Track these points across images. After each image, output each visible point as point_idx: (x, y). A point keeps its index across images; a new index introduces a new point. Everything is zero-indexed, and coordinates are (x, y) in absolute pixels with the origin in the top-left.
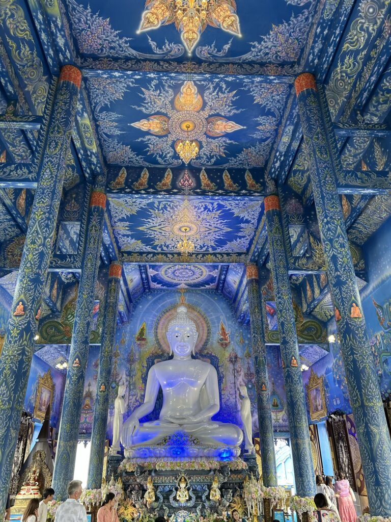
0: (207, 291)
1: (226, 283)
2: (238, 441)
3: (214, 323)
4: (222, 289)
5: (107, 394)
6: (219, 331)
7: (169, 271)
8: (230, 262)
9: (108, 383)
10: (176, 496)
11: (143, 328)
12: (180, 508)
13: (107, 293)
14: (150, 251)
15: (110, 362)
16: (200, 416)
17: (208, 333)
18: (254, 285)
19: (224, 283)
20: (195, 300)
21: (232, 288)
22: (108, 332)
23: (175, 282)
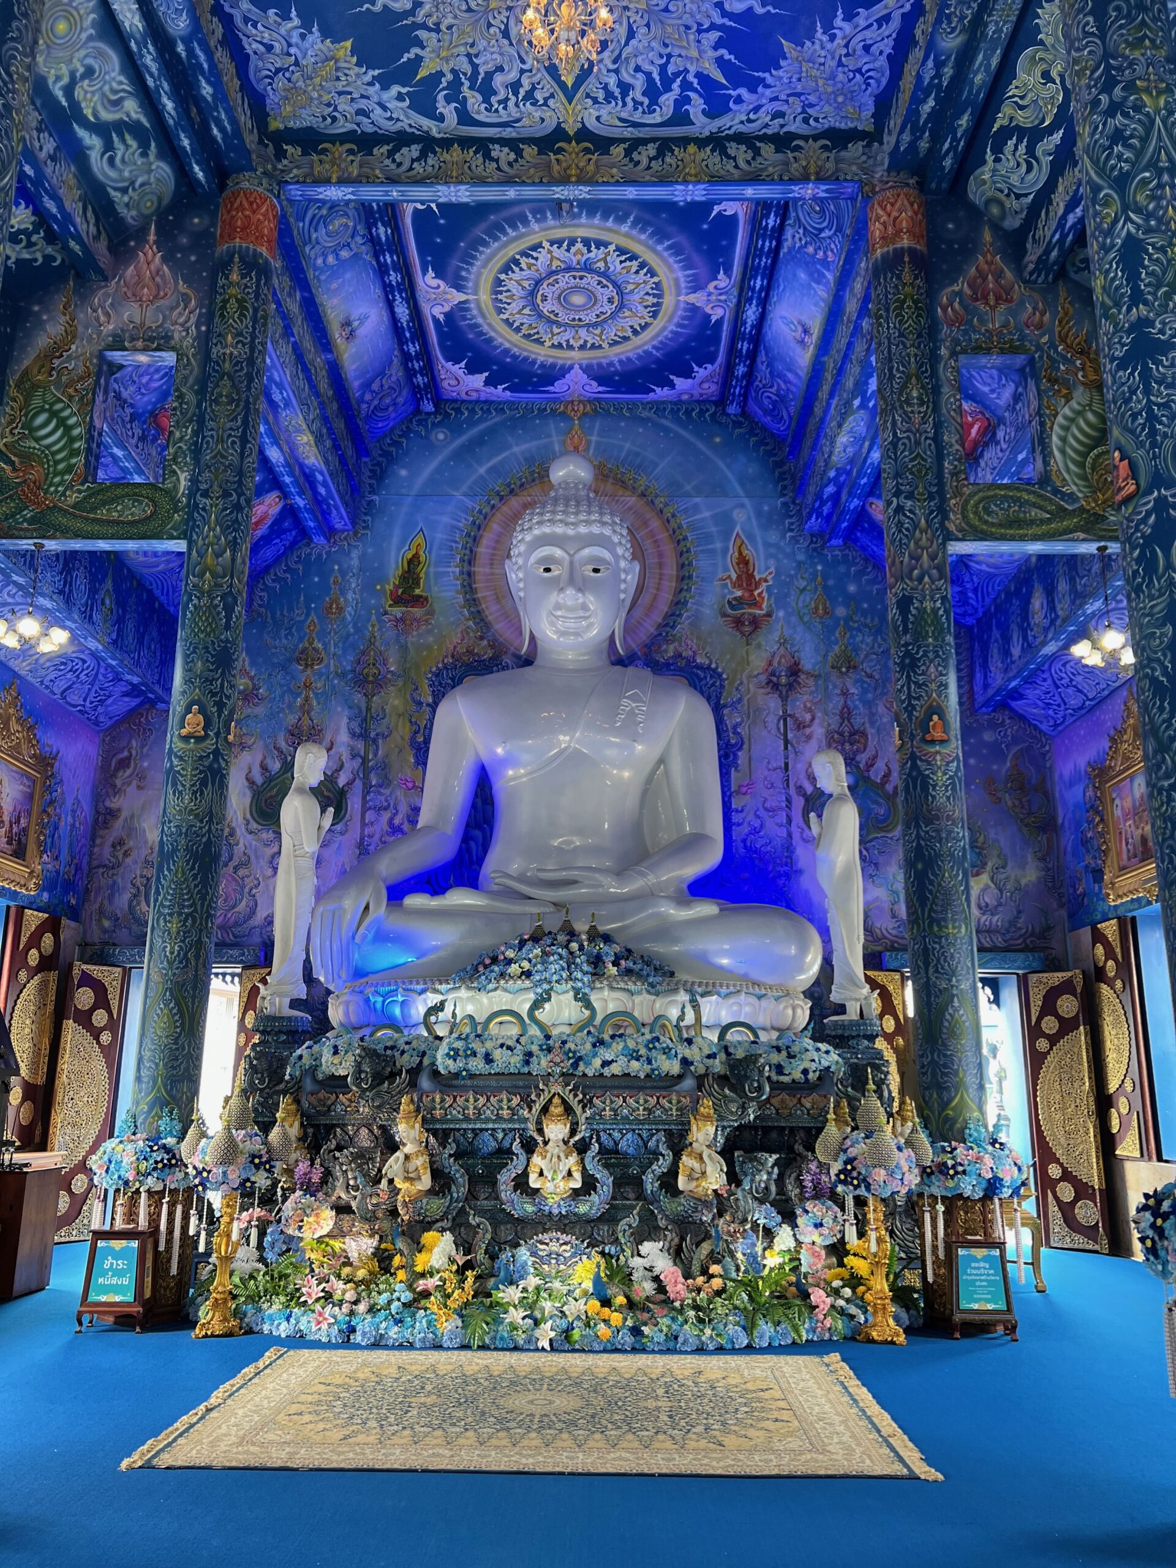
0: (683, 411)
1: (762, 357)
2: (801, 969)
3: (704, 539)
4: (745, 395)
5: (217, 753)
6: (726, 569)
7: (512, 285)
8: (792, 181)
9: (220, 705)
10: (525, 1174)
11: (416, 556)
12: (544, 1222)
13: (208, 318)
14: (404, 125)
15: (228, 618)
16: (643, 875)
17: (684, 578)
18: (907, 277)
19: (753, 355)
20: (627, 445)
21: (790, 376)
22: (216, 487)
23: (541, 359)
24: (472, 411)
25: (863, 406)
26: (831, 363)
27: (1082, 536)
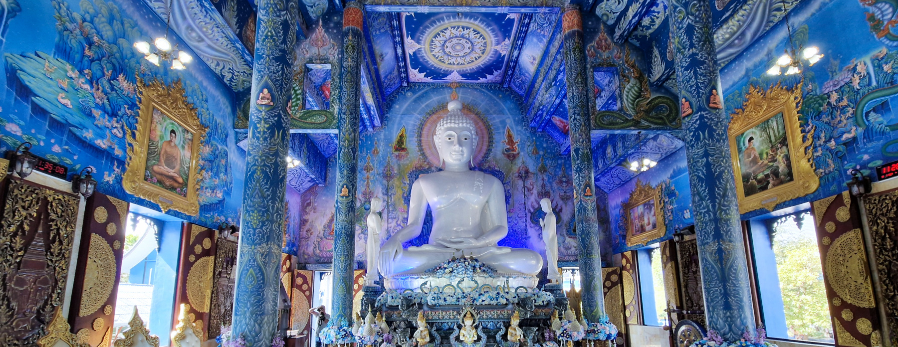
0: (489, 86)
1: (517, 68)
3: (498, 128)
6: (504, 139)
7: (437, 42)
10: (459, 336)
15: (354, 156)
17: (490, 142)
18: (577, 40)
19: (514, 67)
20: (471, 98)
21: (527, 74)
22: (348, 111)
23: (443, 68)
24: (419, 86)
25: (555, 85)
26: (542, 70)
27: (633, 128)
